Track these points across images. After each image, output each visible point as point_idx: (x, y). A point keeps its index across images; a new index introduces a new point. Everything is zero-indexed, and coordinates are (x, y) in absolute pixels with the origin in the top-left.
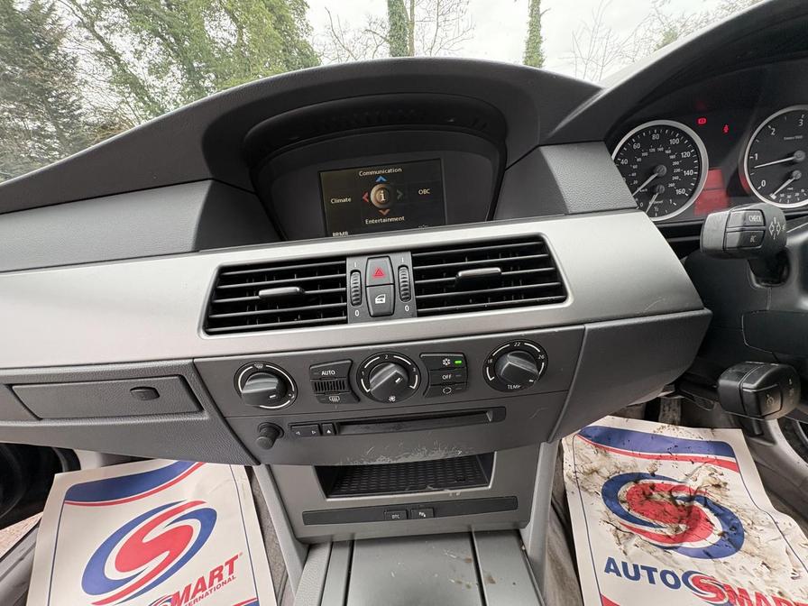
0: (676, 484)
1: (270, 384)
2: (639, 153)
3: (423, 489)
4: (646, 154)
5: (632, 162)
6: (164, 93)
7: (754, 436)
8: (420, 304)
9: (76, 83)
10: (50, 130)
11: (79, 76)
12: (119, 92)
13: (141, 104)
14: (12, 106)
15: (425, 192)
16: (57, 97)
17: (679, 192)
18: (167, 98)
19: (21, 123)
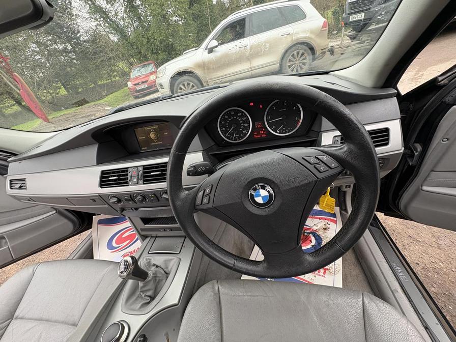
0: (308, 227)
1: (115, 200)
2: (227, 119)
3: (168, 224)
4: (230, 120)
5: (226, 122)
6: (116, 15)
7: (343, 210)
8: (144, 181)
9: (74, 17)
10: (69, 48)
11: (74, 12)
12: (95, 19)
13: (107, 25)
14: (50, 38)
15: (166, 133)
16: (67, 28)
17: (244, 132)
18: (119, 17)
19: (56, 47)
